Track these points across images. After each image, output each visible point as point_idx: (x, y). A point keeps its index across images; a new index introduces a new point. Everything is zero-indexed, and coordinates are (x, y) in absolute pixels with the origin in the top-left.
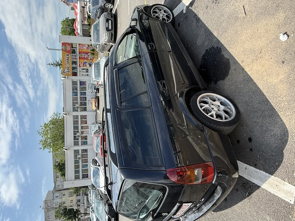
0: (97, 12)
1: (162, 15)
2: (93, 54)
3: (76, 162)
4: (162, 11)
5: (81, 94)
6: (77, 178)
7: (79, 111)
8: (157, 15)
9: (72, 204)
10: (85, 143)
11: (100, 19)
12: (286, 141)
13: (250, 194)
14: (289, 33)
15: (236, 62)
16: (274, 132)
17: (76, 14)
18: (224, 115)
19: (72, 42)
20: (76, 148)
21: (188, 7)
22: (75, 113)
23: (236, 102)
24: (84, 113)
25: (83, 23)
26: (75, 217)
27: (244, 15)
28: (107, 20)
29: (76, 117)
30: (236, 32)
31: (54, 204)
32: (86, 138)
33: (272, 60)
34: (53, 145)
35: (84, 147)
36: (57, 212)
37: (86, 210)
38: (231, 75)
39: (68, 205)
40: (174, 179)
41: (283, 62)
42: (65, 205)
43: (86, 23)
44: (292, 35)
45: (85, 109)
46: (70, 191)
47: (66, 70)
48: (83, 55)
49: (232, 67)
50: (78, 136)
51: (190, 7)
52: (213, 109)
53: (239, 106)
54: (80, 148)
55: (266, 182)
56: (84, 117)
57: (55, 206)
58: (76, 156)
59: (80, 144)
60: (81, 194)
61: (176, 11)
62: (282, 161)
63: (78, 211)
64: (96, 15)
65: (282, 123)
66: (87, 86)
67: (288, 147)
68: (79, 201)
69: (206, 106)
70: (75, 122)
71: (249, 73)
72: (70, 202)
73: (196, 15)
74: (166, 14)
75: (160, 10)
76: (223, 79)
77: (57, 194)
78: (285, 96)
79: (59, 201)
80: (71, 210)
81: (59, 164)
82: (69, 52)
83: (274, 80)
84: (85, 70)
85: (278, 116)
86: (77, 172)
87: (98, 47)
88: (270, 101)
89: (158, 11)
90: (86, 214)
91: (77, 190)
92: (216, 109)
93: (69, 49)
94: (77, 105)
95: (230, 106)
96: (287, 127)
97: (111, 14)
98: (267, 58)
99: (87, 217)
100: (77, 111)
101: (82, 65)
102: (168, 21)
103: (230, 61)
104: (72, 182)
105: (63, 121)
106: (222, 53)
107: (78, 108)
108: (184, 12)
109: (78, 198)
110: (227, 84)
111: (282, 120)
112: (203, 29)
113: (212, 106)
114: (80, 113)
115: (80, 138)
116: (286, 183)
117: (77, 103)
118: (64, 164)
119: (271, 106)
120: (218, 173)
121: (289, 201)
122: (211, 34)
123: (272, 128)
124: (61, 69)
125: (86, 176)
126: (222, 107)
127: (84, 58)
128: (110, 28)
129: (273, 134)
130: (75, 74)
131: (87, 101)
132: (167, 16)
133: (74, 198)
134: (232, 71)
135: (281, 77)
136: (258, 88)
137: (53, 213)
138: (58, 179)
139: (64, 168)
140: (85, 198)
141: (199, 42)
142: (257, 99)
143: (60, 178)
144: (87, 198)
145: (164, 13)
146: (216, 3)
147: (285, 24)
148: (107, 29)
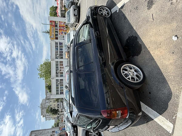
0: (69, 4)
1: (104, 12)
2: (67, 28)
3: (57, 85)
4: (105, 10)
5: (60, 49)
6: (57, 94)
7: (59, 58)
8: (102, 12)
9: (55, 106)
10: (62, 76)
11: (71, 9)
12: (171, 98)
13: (147, 122)
14: (178, 36)
15: (145, 47)
16: (164, 92)
17: (58, 4)
18: (136, 78)
19: (55, 20)
20: (57, 78)
21: (120, 9)
22: (57, 60)
23: (144, 70)
24: (61, 60)
25: (62, 9)
26: (56, 113)
27: (152, 20)
28: (75, 10)
29: (57, 62)
30: (147, 30)
31: (46, 106)
32: (62, 73)
33: (167, 50)
34: (45, 76)
35: (61, 78)
36: (47, 110)
37: (62, 110)
38: (142, 54)
39: (53, 107)
40: (105, 116)
41: (173, 53)
42: (51, 107)
43: (63, 9)
44: (180, 38)
45: (62, 58)
46: (54, 99)
47: (52, 36)
48: (61, 28)
49: (143, 50)
50: (58, 72)
51: (121, 9)
52: (130, 74)
53: (145, 73)
54: (59, 78)
55: (157, 118)
56: (61, 62)
57: (46, 107)
58: (57, 83)
59: (59, 77)
60: (60, 102)
61: (113, 10)
62: (167, 109)
63: (58, 110)
64: (69, 6)
65: (169, 88)
66: (63, 45)
67: (171, 102)
68: (58, 105)
69: (126, 72)
70: (57, 65)
71: (152, 55)
72: (54, 105)
73: (124, 15)
74: (107, 12)
75: (104, 9)
76: (138, 55)
77: (47, 101)
78: (172, 73)
79: (48, 104)
80: (54, 110)
81: (48, 85)
82: (53, 26)
83: (167, 63)
84: (62, 37)
85: (167, 83)
86: (57, 91)
87: (69, 24)
88: (163, 74)
89: (102, 10)
90: (62, 112)
91: (58, 100)
92: (131, 74)
93: (54, 24)
94: (58, 56)
95: (140, 72)
96: (172, 91)
97: (77, 6)
98: (164, 48)
99: (62, 113)
100: (58, 58)
101: (60, 33)
102: (108, 16)
103: (142, 46)
104: (55, 96)
105: (50, 63)
106: (138, 40)
107: (58, 57)
108: (118, 12)
109: (58, 103)
110: (139, 59)
111: (169, 86)
112: (128, 24)
113: (130, 73)
114: (59, 60)
115: (59, 73)
116: (168, 121)
117: (58, 54)
118: (51, 86)
119: (164, 77)
120: (130, 113)
121: (169, 131)
122: (132, 27)
123: (163, 89)
124: (50, 35)
125: (62, 93)
126: (135, 73)
127: (62, 30)
128: (76, 14)
129: (163, 93)
130: (57, 38)
131: (63, 54)
132: (108, 13)
133: (56, 103)
134: (142, 52)
135: (171, 61)
136: (157, 64)
137: (45, 110)
138: (48, 93)
139: (51, 88)
140: (62, 104)
141: (125, 32)
142: (156, 71)
143: (49, 93)
144: (63, 104)
145: (106, 11)
146: (136, 10)
147: (177, 30)
148: (75, 15)
